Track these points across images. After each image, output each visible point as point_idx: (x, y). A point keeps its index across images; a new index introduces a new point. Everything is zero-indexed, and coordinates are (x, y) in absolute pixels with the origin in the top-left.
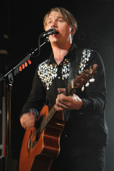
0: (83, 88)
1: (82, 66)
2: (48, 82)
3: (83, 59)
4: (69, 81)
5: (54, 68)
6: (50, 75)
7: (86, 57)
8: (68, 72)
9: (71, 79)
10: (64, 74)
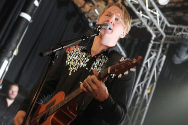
2: (72, 66)
6: (79, 61)
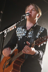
0: (39, 46)
1: (39, 34)
3: (40, 31)
4: (31, 39)
5: (25, 31)
6: (22, 33)
7: (42, 30)
8: (31, 35)
9: (32, 39)
10: (29, 35)
